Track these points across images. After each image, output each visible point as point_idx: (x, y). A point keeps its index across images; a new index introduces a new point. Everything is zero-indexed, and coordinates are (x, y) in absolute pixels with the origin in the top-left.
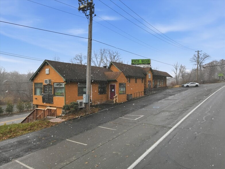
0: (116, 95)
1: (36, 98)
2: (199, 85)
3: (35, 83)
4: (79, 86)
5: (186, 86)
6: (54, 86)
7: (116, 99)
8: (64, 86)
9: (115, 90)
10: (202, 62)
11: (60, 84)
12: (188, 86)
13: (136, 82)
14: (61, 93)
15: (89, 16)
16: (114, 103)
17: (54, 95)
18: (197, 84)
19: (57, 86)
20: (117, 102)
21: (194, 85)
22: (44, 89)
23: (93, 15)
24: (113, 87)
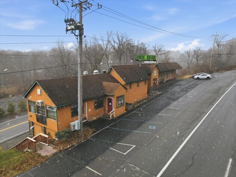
0: (113, 110)
1: (31, 116)
2: (210, 77)
3: (28, 100)
4: (72, 107)
5: (196, 78)
6: (46, 108)
7: (112, 114)
8: (55, 111)
9: (112, 104)
10: (221, 41)
11: (52, 108)
12: (198, 78)
13: (138, 86)
14: (54, 117)
15: (78, 36)
16: (111, 118)
17: (48, 117)
18: (209, 75)
19: (49, 109)
20: (114, 116)
21: (205, 77)
22: (37, 109)
23: (83, 36)
24: (110, 101)
